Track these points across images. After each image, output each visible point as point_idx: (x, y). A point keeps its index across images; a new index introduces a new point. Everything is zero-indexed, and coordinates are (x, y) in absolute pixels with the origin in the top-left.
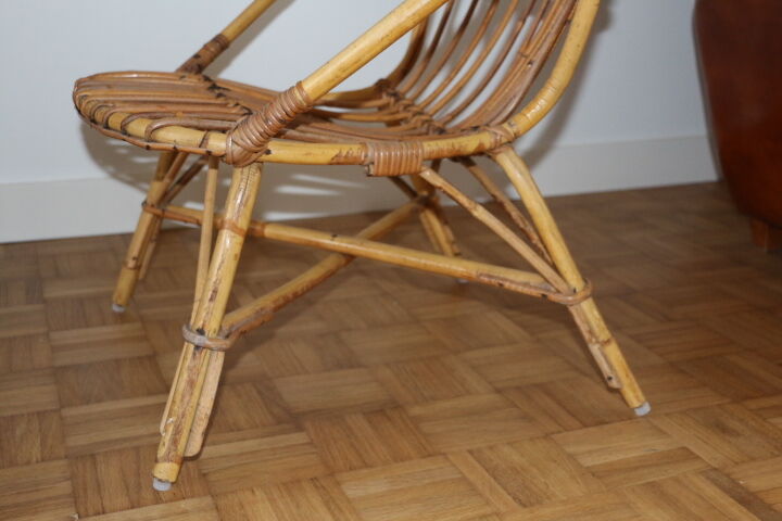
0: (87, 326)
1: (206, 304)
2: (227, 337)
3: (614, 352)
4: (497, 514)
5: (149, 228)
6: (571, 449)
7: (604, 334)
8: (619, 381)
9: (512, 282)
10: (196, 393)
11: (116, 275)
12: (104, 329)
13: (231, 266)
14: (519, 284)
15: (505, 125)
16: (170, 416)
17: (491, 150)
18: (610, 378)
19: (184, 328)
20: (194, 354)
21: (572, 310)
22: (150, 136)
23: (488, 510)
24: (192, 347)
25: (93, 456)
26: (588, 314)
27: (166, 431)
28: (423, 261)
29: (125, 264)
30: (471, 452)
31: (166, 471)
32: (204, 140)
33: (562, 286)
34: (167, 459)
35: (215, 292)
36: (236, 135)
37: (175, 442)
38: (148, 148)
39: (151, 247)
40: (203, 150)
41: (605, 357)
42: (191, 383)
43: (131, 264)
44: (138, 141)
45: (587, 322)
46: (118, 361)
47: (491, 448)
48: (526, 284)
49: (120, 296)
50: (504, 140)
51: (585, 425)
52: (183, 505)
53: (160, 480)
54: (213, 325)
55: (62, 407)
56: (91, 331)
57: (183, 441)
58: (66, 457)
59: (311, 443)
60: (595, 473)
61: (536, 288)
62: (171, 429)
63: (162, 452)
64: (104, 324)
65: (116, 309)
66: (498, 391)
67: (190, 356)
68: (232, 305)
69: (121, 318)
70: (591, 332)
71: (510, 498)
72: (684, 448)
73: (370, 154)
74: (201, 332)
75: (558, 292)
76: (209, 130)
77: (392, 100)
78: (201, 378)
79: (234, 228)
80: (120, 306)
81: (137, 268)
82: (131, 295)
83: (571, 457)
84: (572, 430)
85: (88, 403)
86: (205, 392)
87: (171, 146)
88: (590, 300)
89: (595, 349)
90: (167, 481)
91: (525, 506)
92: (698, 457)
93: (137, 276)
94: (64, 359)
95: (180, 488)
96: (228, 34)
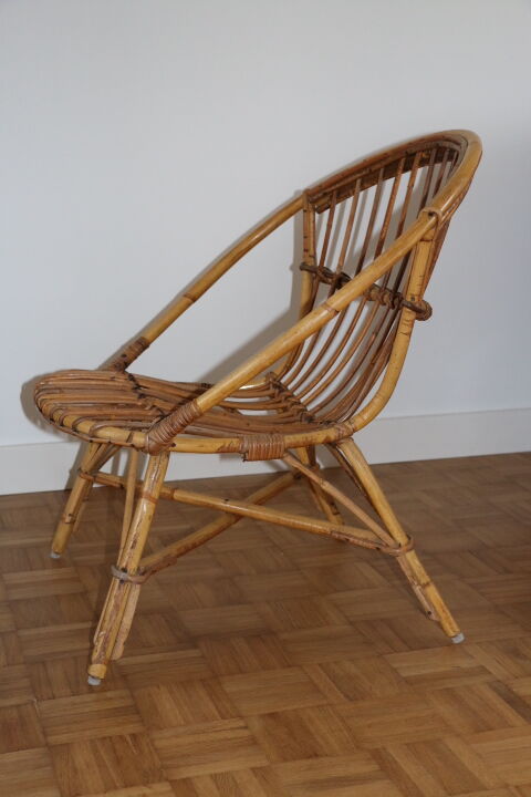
0: (31, 570)
1: (129, 550)
2: (143, 574)
3: (432, 592)
4: (331, 705)
5: (83, 491)
6: (395, 666)
7: (425, 579)
8: (437, 615)
9: (355, 538)
10: (120, 614)
11: (55, 528)
12: (46, 572)
13: (147, 523)
14: (360, 539)
15: (347, 423)
16: (101, 630)
17: (335, 441)
18: (430, 613)
19: (113, 568)
20: (119, 587)
21: (399, 559)
22: (93, 434)
23: (325, 702)
24: (118, 581)
25: (44, 663)
26: (411, 562)
27: (98, 640)
28: (292, 521)
29: (63, 519)
30: (320, 665)
31: (97, 670)
32: (130, 437)
33: (390, 542)
34: (98, 662)
35: (135, 542)
36: (152, 434)
37: (104, 649)
38: (91, 441)
39: (84, 505)
40: (129, 444)
41: (425, 596)
42: (117, 607)
43: (68, 519)
44: (85, 437)
45: (411, 569)
46: (57, 596)
47: (335, 663)
48: (365, 540)
49: (57, 545)
50: (345, 434)
51: (411, 649)
52: (109, 694)
53: (93, 677)
54: (133, 566)
55: (18, 629)
56: (34, 573)
57: (110, 649)
58: (25, 663)
59: (203, 657)
60: (408, 681)
61: (372, 542)
62: (101, 640)
63: (95, 656)
64: (44, 568)
65: (54, 556)
66: (351, 623)
67: (116, 587)
68: (146, 552)
69: (58, 563)
70: (414, 576)
71: (342, 696)
72: (483, 667)
73: (245, 446)
74: (124, 570)
75: (387, 545)
76: (133, 429)
77: (277, 391)
78: (124, 603)
79: (149, 497)
80: (57, 553)
81: (72, 522)
82: (66, 546)
83: (395, 670)
84: (401, 651)
85: (37, 626)
86: (127, 613)
87: (107, 441)
88: (413, 552)
89: (417, 589)
90: (98, 678)
91: (351, 700)
92: (490, 673)
93: (71, 528)
94: (16, 595)
95: (107, 682)
96: (148, 336)
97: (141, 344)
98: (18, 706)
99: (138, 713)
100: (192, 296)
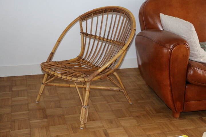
15: (114, 69)
17: (113, 72)
18: (128, 100)
25: (15, 121)
32: (85, 80)
35: (87, 100)
36: (89, 78)
41: (127, 97)
43: (41, 94)
48: (117, 89)
55: (12, 112)
58: (11, 121)
59: (48, 121)
70: (126, 94)
73: (102, 77)
87: (80, 81)
94: (13, 103)
96: (53, 52)
97: (52, 54)
98: (7, 132)
99: (30, 135)
100: (59, 41)
